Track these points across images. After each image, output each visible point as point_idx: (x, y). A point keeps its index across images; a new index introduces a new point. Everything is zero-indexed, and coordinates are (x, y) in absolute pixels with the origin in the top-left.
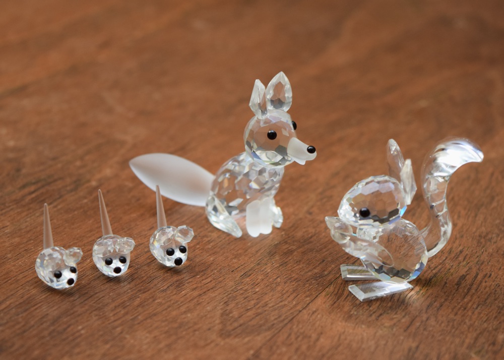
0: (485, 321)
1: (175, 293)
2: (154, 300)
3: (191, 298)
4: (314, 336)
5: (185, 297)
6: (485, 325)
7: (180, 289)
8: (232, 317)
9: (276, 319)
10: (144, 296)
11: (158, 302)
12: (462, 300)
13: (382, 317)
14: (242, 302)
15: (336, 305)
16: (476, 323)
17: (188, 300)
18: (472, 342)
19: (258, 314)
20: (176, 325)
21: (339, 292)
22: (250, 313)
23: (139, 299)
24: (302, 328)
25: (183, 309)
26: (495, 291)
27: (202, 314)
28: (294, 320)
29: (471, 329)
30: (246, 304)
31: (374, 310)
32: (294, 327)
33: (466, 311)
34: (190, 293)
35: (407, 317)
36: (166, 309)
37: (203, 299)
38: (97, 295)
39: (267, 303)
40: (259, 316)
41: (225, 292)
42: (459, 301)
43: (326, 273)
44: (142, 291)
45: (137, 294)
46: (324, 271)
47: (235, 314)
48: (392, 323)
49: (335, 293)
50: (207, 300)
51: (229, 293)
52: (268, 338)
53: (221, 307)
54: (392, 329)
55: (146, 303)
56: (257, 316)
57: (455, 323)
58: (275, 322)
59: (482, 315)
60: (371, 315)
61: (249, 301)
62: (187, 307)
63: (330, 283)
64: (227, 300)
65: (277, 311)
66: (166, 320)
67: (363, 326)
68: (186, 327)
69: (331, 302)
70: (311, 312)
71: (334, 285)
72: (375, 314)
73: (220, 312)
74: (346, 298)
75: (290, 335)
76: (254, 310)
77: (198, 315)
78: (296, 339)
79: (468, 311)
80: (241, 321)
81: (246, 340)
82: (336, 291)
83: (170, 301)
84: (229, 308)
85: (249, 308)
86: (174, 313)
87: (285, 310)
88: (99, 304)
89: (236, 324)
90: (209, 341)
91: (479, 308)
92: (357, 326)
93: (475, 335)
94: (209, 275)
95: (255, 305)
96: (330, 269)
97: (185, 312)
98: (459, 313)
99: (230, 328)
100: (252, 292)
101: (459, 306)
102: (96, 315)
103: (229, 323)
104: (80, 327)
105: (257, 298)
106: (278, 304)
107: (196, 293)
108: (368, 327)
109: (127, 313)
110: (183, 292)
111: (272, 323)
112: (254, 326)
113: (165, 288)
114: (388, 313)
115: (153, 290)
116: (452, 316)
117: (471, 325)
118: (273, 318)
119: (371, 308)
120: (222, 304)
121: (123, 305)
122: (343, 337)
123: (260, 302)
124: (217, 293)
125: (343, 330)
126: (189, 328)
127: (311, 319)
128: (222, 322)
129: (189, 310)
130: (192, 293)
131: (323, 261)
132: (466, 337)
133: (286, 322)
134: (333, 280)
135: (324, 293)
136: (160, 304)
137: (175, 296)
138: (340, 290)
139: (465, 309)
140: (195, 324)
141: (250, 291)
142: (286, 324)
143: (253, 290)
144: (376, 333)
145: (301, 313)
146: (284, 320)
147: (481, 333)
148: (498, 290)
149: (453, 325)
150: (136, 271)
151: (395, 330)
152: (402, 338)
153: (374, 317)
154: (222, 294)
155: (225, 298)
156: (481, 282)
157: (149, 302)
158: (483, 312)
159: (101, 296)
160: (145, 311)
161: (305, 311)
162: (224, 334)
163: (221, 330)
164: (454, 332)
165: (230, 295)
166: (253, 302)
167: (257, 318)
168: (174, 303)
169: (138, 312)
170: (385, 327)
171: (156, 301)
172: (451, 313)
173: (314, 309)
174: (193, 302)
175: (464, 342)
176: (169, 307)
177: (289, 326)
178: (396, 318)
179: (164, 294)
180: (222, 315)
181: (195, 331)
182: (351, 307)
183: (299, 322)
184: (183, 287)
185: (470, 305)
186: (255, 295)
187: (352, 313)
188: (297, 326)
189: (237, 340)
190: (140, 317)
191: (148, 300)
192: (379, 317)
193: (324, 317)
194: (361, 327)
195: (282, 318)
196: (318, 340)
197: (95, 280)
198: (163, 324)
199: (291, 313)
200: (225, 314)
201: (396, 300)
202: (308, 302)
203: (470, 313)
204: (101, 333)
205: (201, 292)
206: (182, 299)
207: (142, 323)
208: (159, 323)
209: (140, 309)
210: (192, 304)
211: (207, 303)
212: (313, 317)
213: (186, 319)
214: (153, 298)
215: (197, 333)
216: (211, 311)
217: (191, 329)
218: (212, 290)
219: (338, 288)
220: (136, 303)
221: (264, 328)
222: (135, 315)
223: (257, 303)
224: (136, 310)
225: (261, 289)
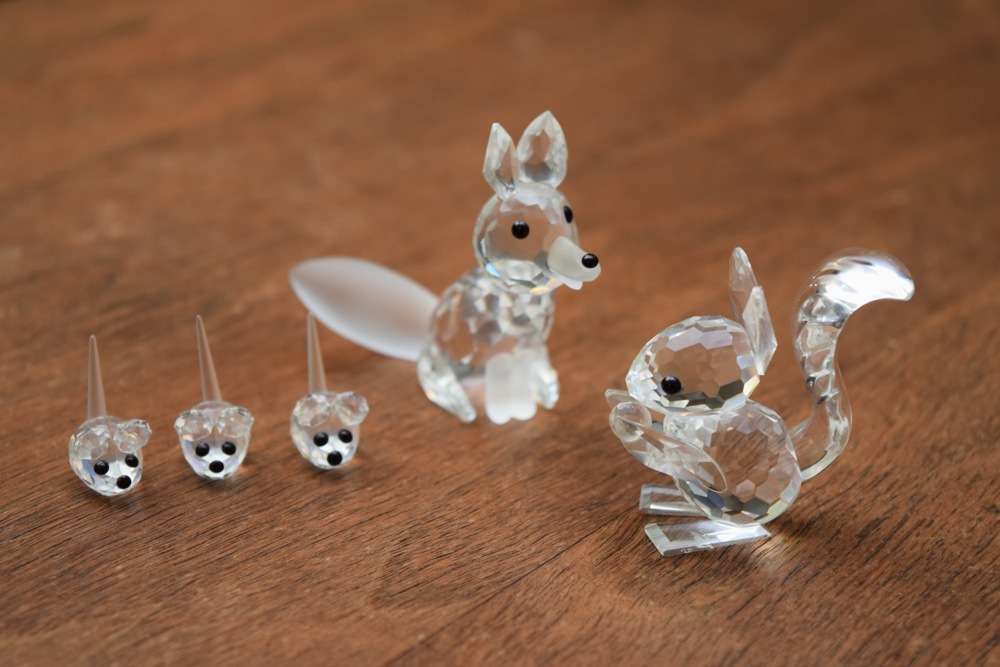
0: (894, 610)
1: (316, 515)
2: (272, 527)
3: (342, 528)
4: (551, 615)
5: (333, 524)
6: (892, 617)
8: (407, 568)
9: (488, 577)
10: (254, 518)
12: (859, 567)
13: (694, 587)
14: (435, 542)
15: (611, 559)
16: (874, 613)
17: (335, 531)
18: (856, 649)
19: (457, 567)
20: (296, 576)
21: (626, 536)
22: (443, 563)
23: (245, 523)
24: (532, 598)
25: (320, 547)
26: (932, 553)
27: (352, 559)
28: (522, 582)
29: (860, 625)
30: (441, 546)
31: (683, 574)
32: (518, 595)
33: (861, 588)
34: (344, 519)
35: (742, 590)
36: (289, 545)
37: (363, 531)
38: (171, 510)
39: (482, 546)
40: (458, 571)
41: (408, 521)
42: (854, 568)
43: (612, 497)
47: (415, 563)
48: (709, 600)
49: (617, 536)
50: (371, 533)
51: (416, 522)
52: (461, 612)
53: (392, 549)
54: (706, 614)
55: (256, 531)
56: (454, 569)
57: (833, 610)
58: (485, 583)
59: (891, 598)
60: (673, 583)
61: (449, 540)
62: (330, 544)
63: (615, 517)
64: (408, 536)
65: (495, 564)
66: (282, 565)
67: (652, 603)
68: (315, 581)
69: (603, 553)
70: (560, 570)
71: (619, 521)
72: (680, 582)
73: (389, 556)
74: (636, 547)
75: (505, 608)
76: (453, 557)
77: (345, 560)
78: (515, 618)
79: (865, 588)
80: (421, 577)
81: (420, 612)
82: (621, 532)
83: (302, 530)
84: (406, 551)
85: (445, 553)
86: (301, 553)
87: (510, 561)
88: (170, 526)
89: (409, 582)
90: (348, 610)
91: (889, 585)
92: (639, 602)
93: (865, 635)
94: (391, 488)
95: (458, 549)
97: (322, 554)
98: (846, 590)
99: (396, 588)
100: (459, 524)
101: (851, 578)
102: (157, 548)
103: (398, 578)
105: (465, 536)
106: (503, 549)
107: (355, 519)
108: (661, 605)
109: (213, 548)
110: (331, 516)
111: (479, 585)
112: (443, 587)
113: (301, 505)
114: (707, 582)
115: (277, 507)
116: (830, 596)
117: (864, 616)
118: (482, 576)
119: (677, 570)
120: (396, 542)
121: (212, 532)
122: (605, 621)
123: (469, 544)
124: (394, 521)
125: (610, 608)
126: (320, 583)
127: (556, 582)
128: (384, 577)
129: (331, 550)
130: (348, 517)
131: (614, 475)
132: (847, 637)
133: (504, 584)
134: (622, 511)
135: (596, 535)
136: (282, 535)
137: (314, 522)
138: (629, 533)
139: (861, 584)
140: (334, 575)
141: (458, 521)
142: (506, 588)
143: (463, 521)
144: (671, 617)
145: (540, 570)
146: (503, 580)
147: (878, 633)
148: (938, 552)
149: (827, 614)
151: (710, 614)
152: (720, 630)
153: (677, 587)
154: (403, 523)
155: (405, 532)
156: (908, 535)
157: (262, 529)
158: (895, 593)
159: (177, 513)
160: (249, 546)
161: (548, 567)
162: (380, 599)
163: (379, 591)
164: (826, 627)
165: (418, 527)
166: (455, 543)
167: (454, 572)
168: (308, 535)
169: (234, 547)
170: (693, 607)
171: (276, 529)
172: (831, 589)
173: (568, 564)
174: (344, 535)
175: (839, 647)
176: (296, 541)
177: (509, 592)
178: (720, 591)
179: (295, 517)
180: (390, 563)
181: (329, 588)
182: (640, 565)
183: (530, 587)
184: (334, 507)
185: (873, 577)
186: (464, 530)
187: (637, 576)
188: (525, 594)
189: (402, 611)
190: (235, 556)
191: (262, 525)
192: (686, 587)
193: (582, 579)
194: (647, 605)
195: (499, 578)
196: (556, 621)
198: (275, 572)
199: (522, 568)
200: (396, 561)
201: (730, 558)
202: (560, 550)
203: (868, 593)
206: (326, 528)
207: (234, 568)
208: (267, 569)
209: (241, 542)
210: (340, 539)
211: (369, 538)
212: (561, 579)
213: (318, 567)
214: (273, 522)
215: (331, 592)
216: (371, 554)
217: (323, 586)
218: (386, 516)
219: (626, 527)
220: (237, 531)
221: (460, 592)
222: (228, 552)
223: (464, 546)
224: (233, 543)
225: (478, 520)
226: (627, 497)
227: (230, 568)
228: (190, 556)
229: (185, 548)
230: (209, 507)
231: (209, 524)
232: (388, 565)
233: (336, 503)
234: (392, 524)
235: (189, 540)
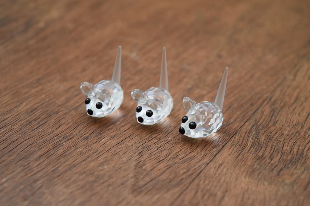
1: (95, 141)
2: (76, 149)
3: (109, 147)
4: (219, 194)
5: (105, 145)
7: (100, 136)
9: (184, 173)
10: (66, 144)
11: (80, 151)
13: (282, 172)
14: (155, 153)
17: (107, 149)
19: (169, 167)
20: (91, 179)
22: (161, 166)
23: (62, 147)
24: (208, 184)
25: (101, 159)
27: (117, 166)
28: (201, 174)
30: (159, 155)
31: (276, 164)
32: (201, 182)
34: (109, 142)
35: (306, 172)
36: (86, 159)
37: (120, 149)
38: (26, 142)
39: (178, 154)
40: (170, 169)
41: (140, 141)
43: (232, 120)
44: (66, 139)
45: (62, 142)
46: (230, 118)
47: (148, 166)
48: (292, 179)
50: (124, 149)
51: (144, 141)
52: (176, 196)
53: (135, 158)
54: (293, 187)
55: (68, 152)
56: (167, 169)
58: (184, 176)
60: (273, 170)
61: (162, 151)
62: (105, 158)
64: (141, 150)
65: (186, 164)
66: (84, 173)
67: (266, 183)
68: (102, 181)
69: (236, 153)
70: (218, 166)
71: (239, 134)
72: (276, 169)
73: (135, 163)
74: (250, 149)
75: (197, 192)
76: (165, 162)
77: (114, 166)
78: (203, 197)
80: (153, 175)
81: (156, 197)
82: (241, 140)
83: (90, 150)
84: (143, 159)
85: (161, 159)
86: (92, 164)
87: (193, 162)
88: (26, 152)
89: (147, 179)
90: (121, 199)
92: (260, 183)
95: (167, 156)
96: (236, 116)
97: (102, 164)
99: (142, 183)
102: (21, 166)
103: (142, 177)
104: (4, 180)
105: (169, 148)
106: (187, 155)
107: (114, 142)
108: (271, 184)
109: (49, 164)
110: (103, 140)
111: (181, 178)
112: (164, 180)
113: (87, 135)
114: (288, 168)
115: (77, 137)
118: (182, 172)
120: (137, 154)
121: (47, 154)
122: (246, 196)
123: (171, 152)
125: (246, 188)
126: (104, 182)
127: (217, 173)
128: (135, 176)
129: (106, 161)
130: (111, 141)
131: (230, 107)
133: (193, 177)
134: (238, 128)
135: (230, 143)
136: (81, 154)
137: (96, 144)
138: (245, 140)
140: (110, 177)
142: (194, 179)
143: (166, 139)
144: (277, 191)
145: (209, 166)
146: (192, 174)
150: (64, 116)
151: (295, 188)
153: (275, 172)
154: (138, 142)
155: (140, 147)
157: (71, 151)
159: (29, 144)
160: (66, 161)
161: (212, 164)
162: (136, 190)
163: (134, 185)
165: (145, 144)
166: (164, 153)
167: (168, 171)
168: (94, 153)
169: (59, 163)
170: (286, 184)
171: (78, 150)
173: (221, 162)
174: (111, 152)
176: (88, 157)
177: (196, 181)
178: (296, 173)
179: (86, 142)
180: (136, 166)
181: (109, 186)
182: (254, 160)
183: (206, 177)
184: (103, 135)
186: (168, 144)
187: (255, 167)
188: (204, 181)
189: (147, 197)
190: (60, 168)
191: (71, 148)
193: (229, 170)
194: (264, 185)
195: (190, 173)
196: (223, 198)
198: (81, 177)
199: (200, 166)
200: (139, 166)
201: (295, 153)
202: (215, 153)
204: (22, 187)
205: (119, 140)
206: (101, 148)
207: (61, 176)
208: (77, 175)
209: (62, 160)
210: (109, 154)
211: (123, 153)
212: (219, 171)
213: (102, 172)
214: (76, 146)
215: (111, 188)
216: (126, 162)
217: (106, 184)
218: (129, 139)
219: (242, 138)
220: (60, 152)
221: (174, 183)
222: (57, 166)
223: (169, 154)
224: (58, 160)
225: (173, 138)
226: (238, 120)
230: (44, 139)
231: (45, 150)
232: (135, 169)
233: (104, 132)
234: (133, 143)
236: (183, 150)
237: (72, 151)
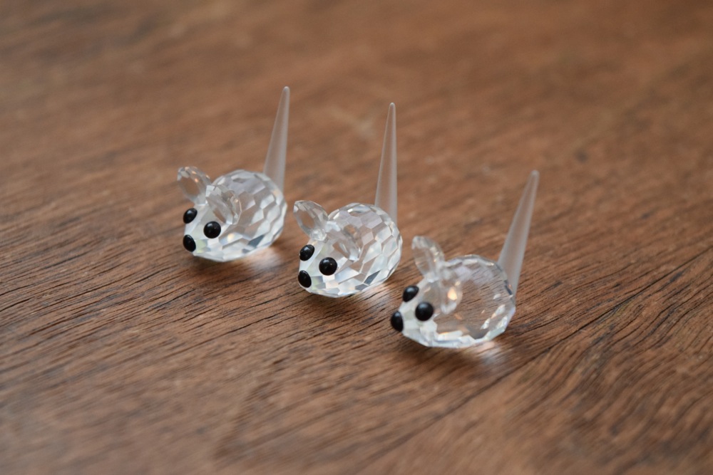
1: (181, 315)
2: (125, 329)
3: (209, 337)
5: (199, 330)
7: (199, 306)
8: (272, 405)
9: (369, 430)
10: (107, 313)
11: (133, 335)
14: (315, 367)
15: (532, 413)
17: (199, 341)
19: (337, 408)
20: (129, 405)
21: (557, 377)
22: (319, 402)
23: (95, 319)
25: (174, 363)
27: (208, 384)
30: (323, 373)
34: (213, 323)
37: (233, 343)
39: (374, 379)
41: (292, 333)
43: (549, 317)
44: (114, 301)
45: (99, 307)
46: (547, 311)
47: (284, 398)
49: (547, 377)
50: (243, 346)
51: (300, 335)
53: (260, 374)
55: (105, 332)
56: (330, 412)
61: (334, 366)
62: (187, 360)
63: (548, 348)
64: (285, 356)
65: (382, 409)
66: (120, 388)
68: (152, 416)
69: (524, 403)
70: (464, 425)
71: (553, 354)
73: (254, 384)
76: (332, 394)
77: (198, 385)
80: (286, 422)
82: (552, 371)
83: (159, 335)
84: (278, 378)
85: (325, 385)
86: (149, 371)
89: (269, 429)
94: (283, 281)
95: (342, 379)
96: (563, 308)
97: (172, 374)
99: (249, 436)
100: (353, 342)
105: (356, 361)
106: (396, 386)
107: (230, 323)
110: (201, 317)
113: (168, 299)
115: (141, 300)
120: (269, 363)
121: (50, 331)
123: (357, 373)
124: (275, 329)
126: (156, 420)
128: (240, 417)
129: (186, 368)
130: (220, 321)
131: (559, 283)
133: (388, 442)
134: (558, 339)
135: (519, 374)
136: (132, 341)
137: (178, 324)
138: (561, 373)
140: (179, 409)
141: (352, 338)
145: (439, 422)
146: (387, 436)
150: (133, 246)
154: (285, 335)
155: (285, 349)
157: (112, 330)
160: (88, 354)
162: (226, 451)
163: (228, 439)
165: (301, 343)
166: (339, 372)
167: (329, 417)
168: (165, 344)
169: (71, 355)
171: (130, 332)
174: (207, 347)
176: (147, 351)
177: (391, 456)
179: (158, 315)
180: (255, 392)
181: (166, 429)
184: (208, 303)
186: (356, 352)
190: (67, 368)
191: (114, 323)
195: (383, 431)
197: (37, 254)
199: (414, 420)
200: (261, 393)
202: (469, 393)
205: (239, 324)
206: (187, 336)
207: (61, 387)
208: (99, 391)
209: (82, 348)
210: (201, 353)
211: (236, 355)
212: (462, 440)
213: (162, 395)
214: (128, 320)
215: (168, 436)
216: (233, 380)
217: (159, 425)
218: (265, 323)
219: (558, 365)
220: (82, 330)
221: (331, 450)
222: (61, 362)
223: (350, 376)
224: (71, 347)
225: (378, 338)
226: (567, 319)
227: (56, 386)
228: (14, 363)
229: (11, 351)
230: (61, 292)
231: (52, 318)
232: (249, 399)
233: (212, 299)
234: (271, 335)
235: (21, 338)
236: (391, 372)
237: (115, 332)
